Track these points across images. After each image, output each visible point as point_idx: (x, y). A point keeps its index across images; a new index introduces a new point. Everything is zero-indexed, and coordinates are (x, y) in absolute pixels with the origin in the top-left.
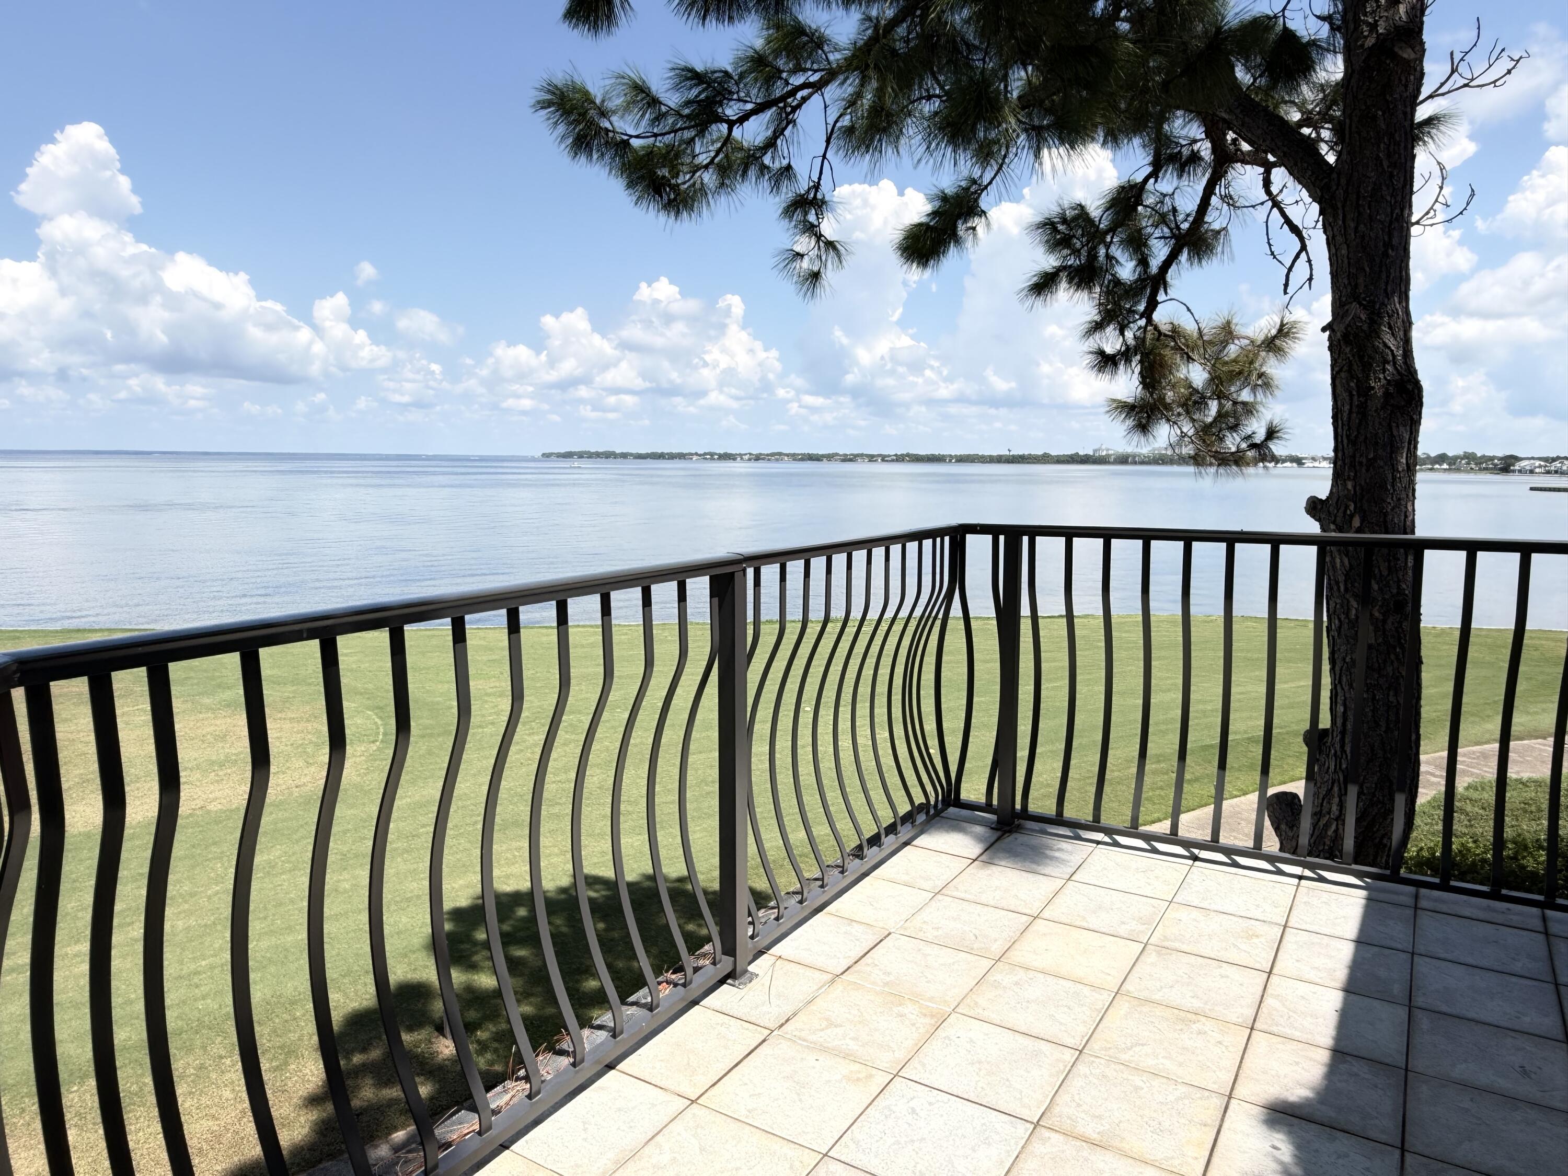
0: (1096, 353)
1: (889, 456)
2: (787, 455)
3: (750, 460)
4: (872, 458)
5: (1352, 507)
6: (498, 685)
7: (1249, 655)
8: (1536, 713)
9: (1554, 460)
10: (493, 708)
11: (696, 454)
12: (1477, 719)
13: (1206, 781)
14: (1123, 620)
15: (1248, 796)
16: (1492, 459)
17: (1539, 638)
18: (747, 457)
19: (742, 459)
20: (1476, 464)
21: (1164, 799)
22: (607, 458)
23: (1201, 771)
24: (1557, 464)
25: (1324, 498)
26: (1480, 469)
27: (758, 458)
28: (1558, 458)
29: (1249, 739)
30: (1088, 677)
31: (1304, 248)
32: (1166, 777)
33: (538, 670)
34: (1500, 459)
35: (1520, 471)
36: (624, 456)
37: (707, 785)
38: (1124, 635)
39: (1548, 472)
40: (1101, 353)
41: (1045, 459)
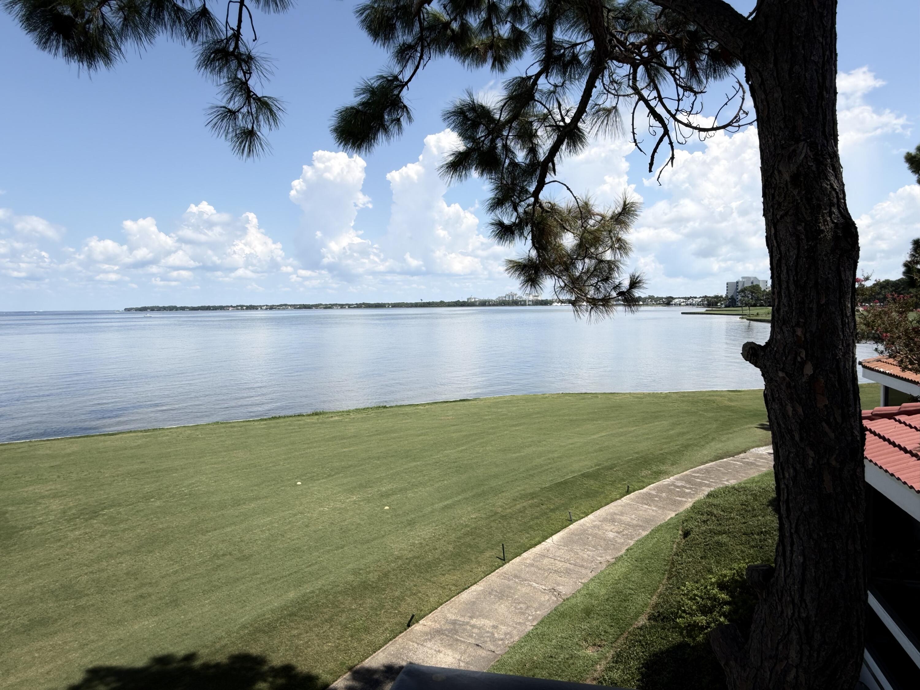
0: (497, 224)
1: (352, 305)
2: (290, 306)
3: (266, 309)
4: (342, 306)
5: (803, 355)
6: (53, 487)
7: (571, 418)
8: (725, 441)
9: (689, 298)
10: (45, 509)
11: (232, 306)
12: (698, 448)
13: (563, 508)
14: (498, 400)
15: (589, 516)
16: (662, 298)
17: (713, 396)
18: (265, 308)
19: (261, 309)
20: (655, 301)
21: (540, 526)
22: (170, 310)
23: (559, 502)
24: (691, 300)
25: (763, 344)
26: (657, 304)
27: (272, 308)
28: (691, 297)
29: (582, 475)
30: (482, 441)
31: (666, 132)
32: (538, 509)
33: (90, 471)
34: (665, 298)
35: (675, 304)
36: (183, 309)
37: (218, 558)
38: (499, 410)
39: (687, 305)
40: (500, 224)
41: (442, 304)
